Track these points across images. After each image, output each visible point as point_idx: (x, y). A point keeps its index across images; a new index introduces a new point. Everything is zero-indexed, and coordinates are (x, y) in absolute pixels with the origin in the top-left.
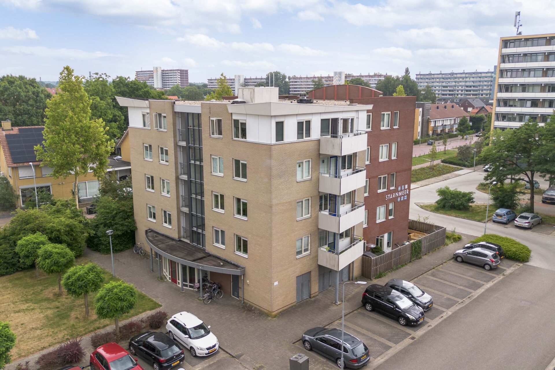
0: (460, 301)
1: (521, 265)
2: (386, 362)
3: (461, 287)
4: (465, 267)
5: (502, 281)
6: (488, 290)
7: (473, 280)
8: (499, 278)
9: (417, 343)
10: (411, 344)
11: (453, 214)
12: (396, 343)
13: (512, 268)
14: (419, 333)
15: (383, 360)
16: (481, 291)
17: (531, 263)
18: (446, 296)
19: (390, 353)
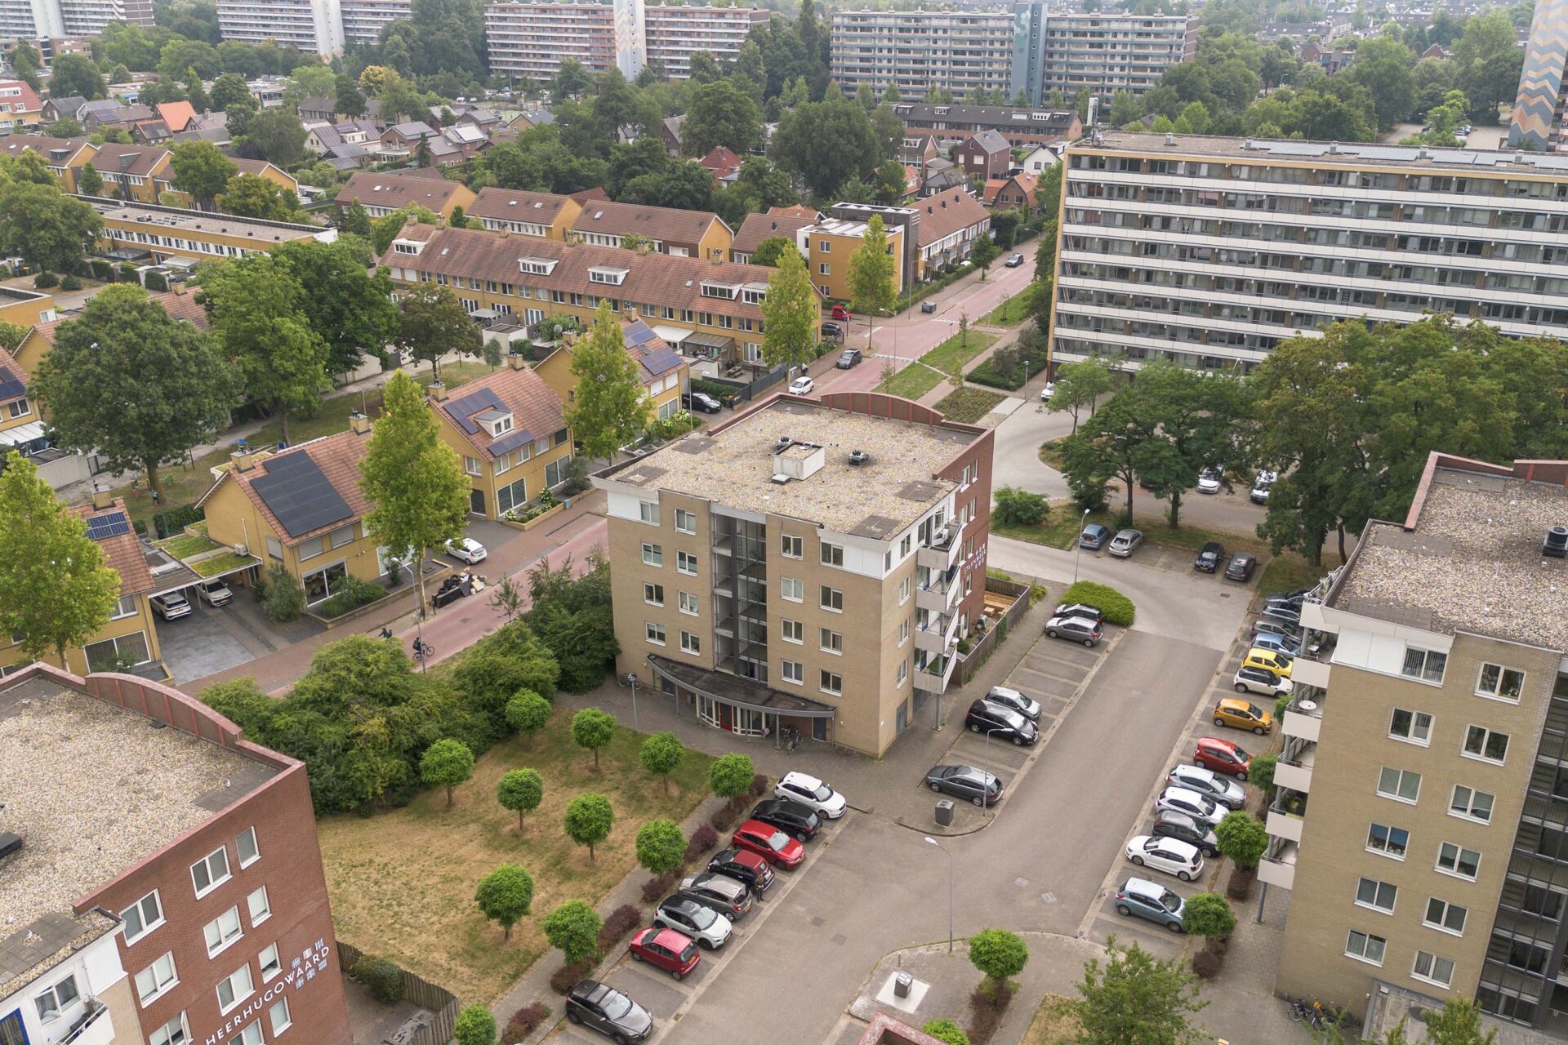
0: (1068, 701)
1: (1125, 630)
2: (1016, 791)
3: (1065, 680)
4: (1060, 647)
5: (1108, 664)
6: (1095, 680)
7: (1075, 665)
8: (1103, 657)
9: (1039, 763)
10: (1033, 767)
11: (1022, 535)
12: (1018, 768)
13: (1116, 639)
14: (1037, 751)
15: (1012, 791)
16: (1087, 682)
17: (1136, 627)
18: (1052, 697)
19: (1018, 779)
